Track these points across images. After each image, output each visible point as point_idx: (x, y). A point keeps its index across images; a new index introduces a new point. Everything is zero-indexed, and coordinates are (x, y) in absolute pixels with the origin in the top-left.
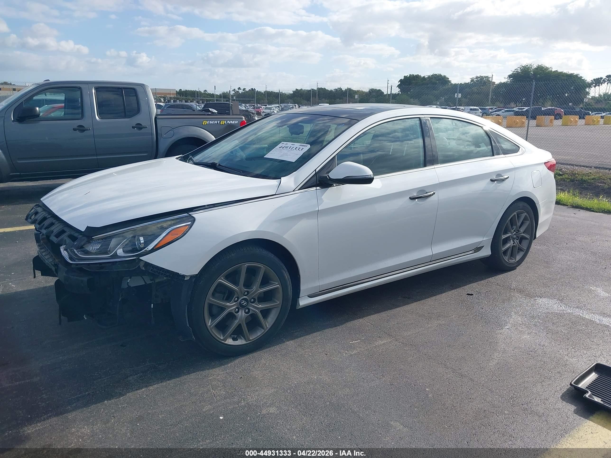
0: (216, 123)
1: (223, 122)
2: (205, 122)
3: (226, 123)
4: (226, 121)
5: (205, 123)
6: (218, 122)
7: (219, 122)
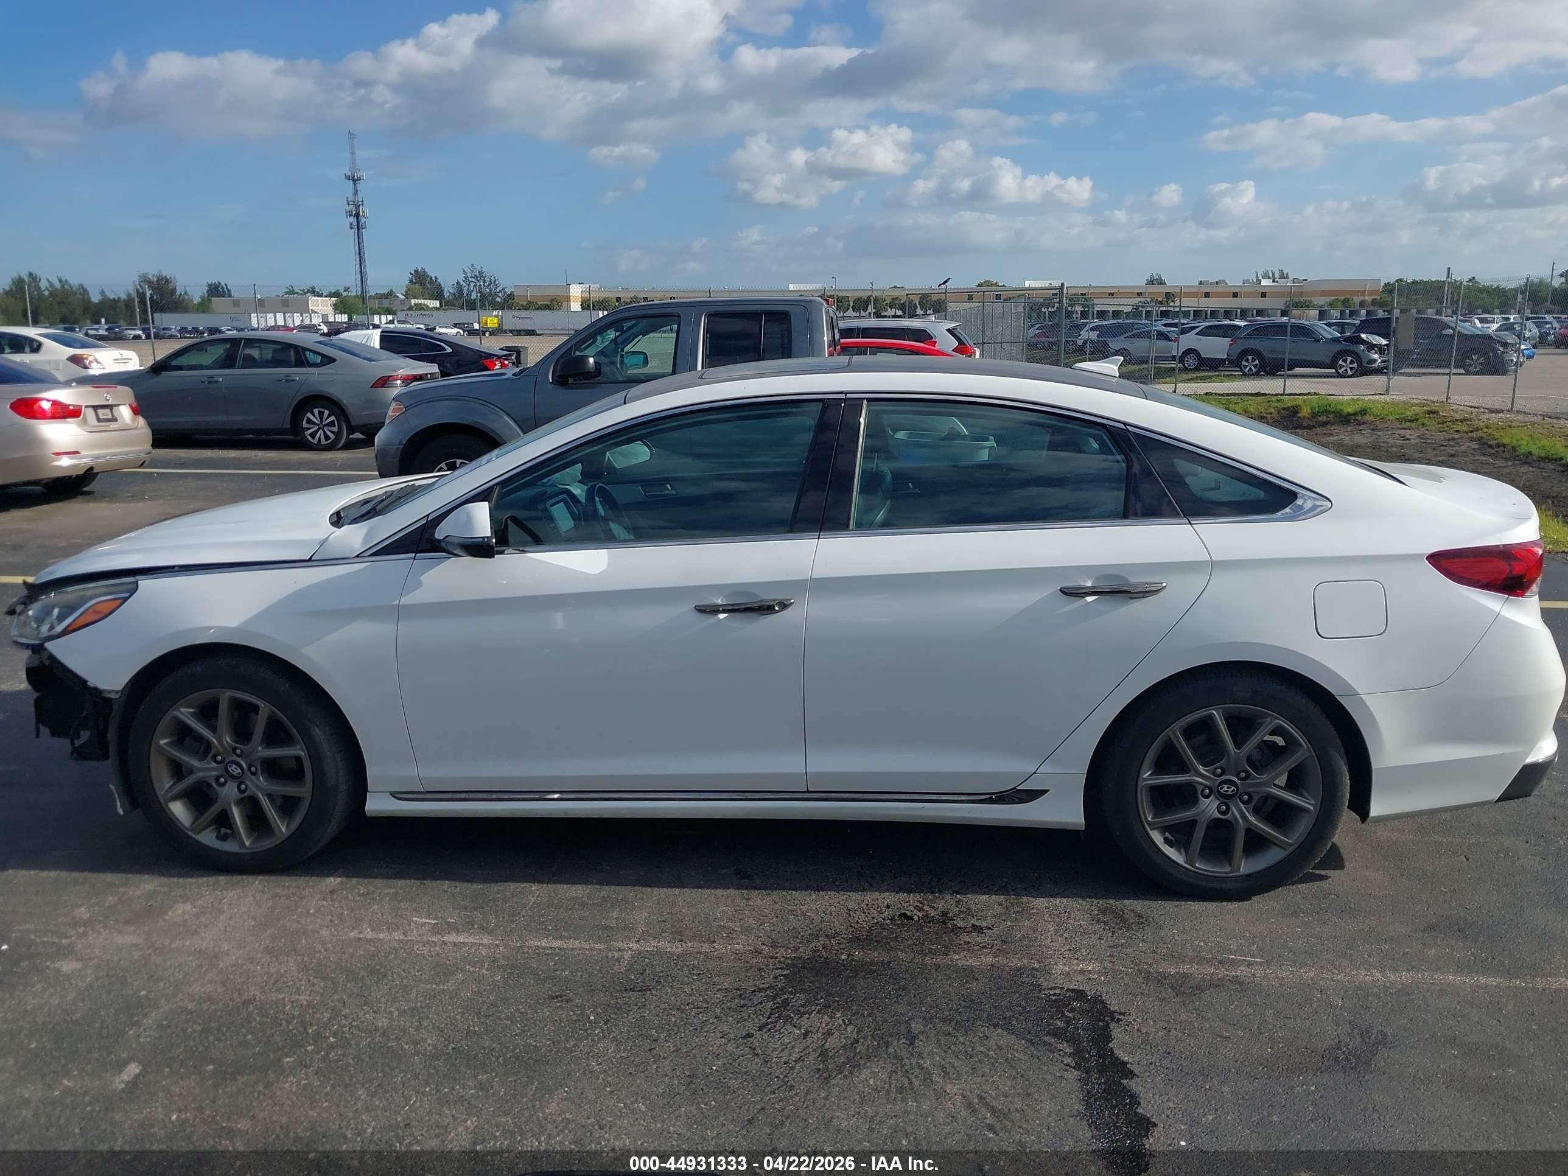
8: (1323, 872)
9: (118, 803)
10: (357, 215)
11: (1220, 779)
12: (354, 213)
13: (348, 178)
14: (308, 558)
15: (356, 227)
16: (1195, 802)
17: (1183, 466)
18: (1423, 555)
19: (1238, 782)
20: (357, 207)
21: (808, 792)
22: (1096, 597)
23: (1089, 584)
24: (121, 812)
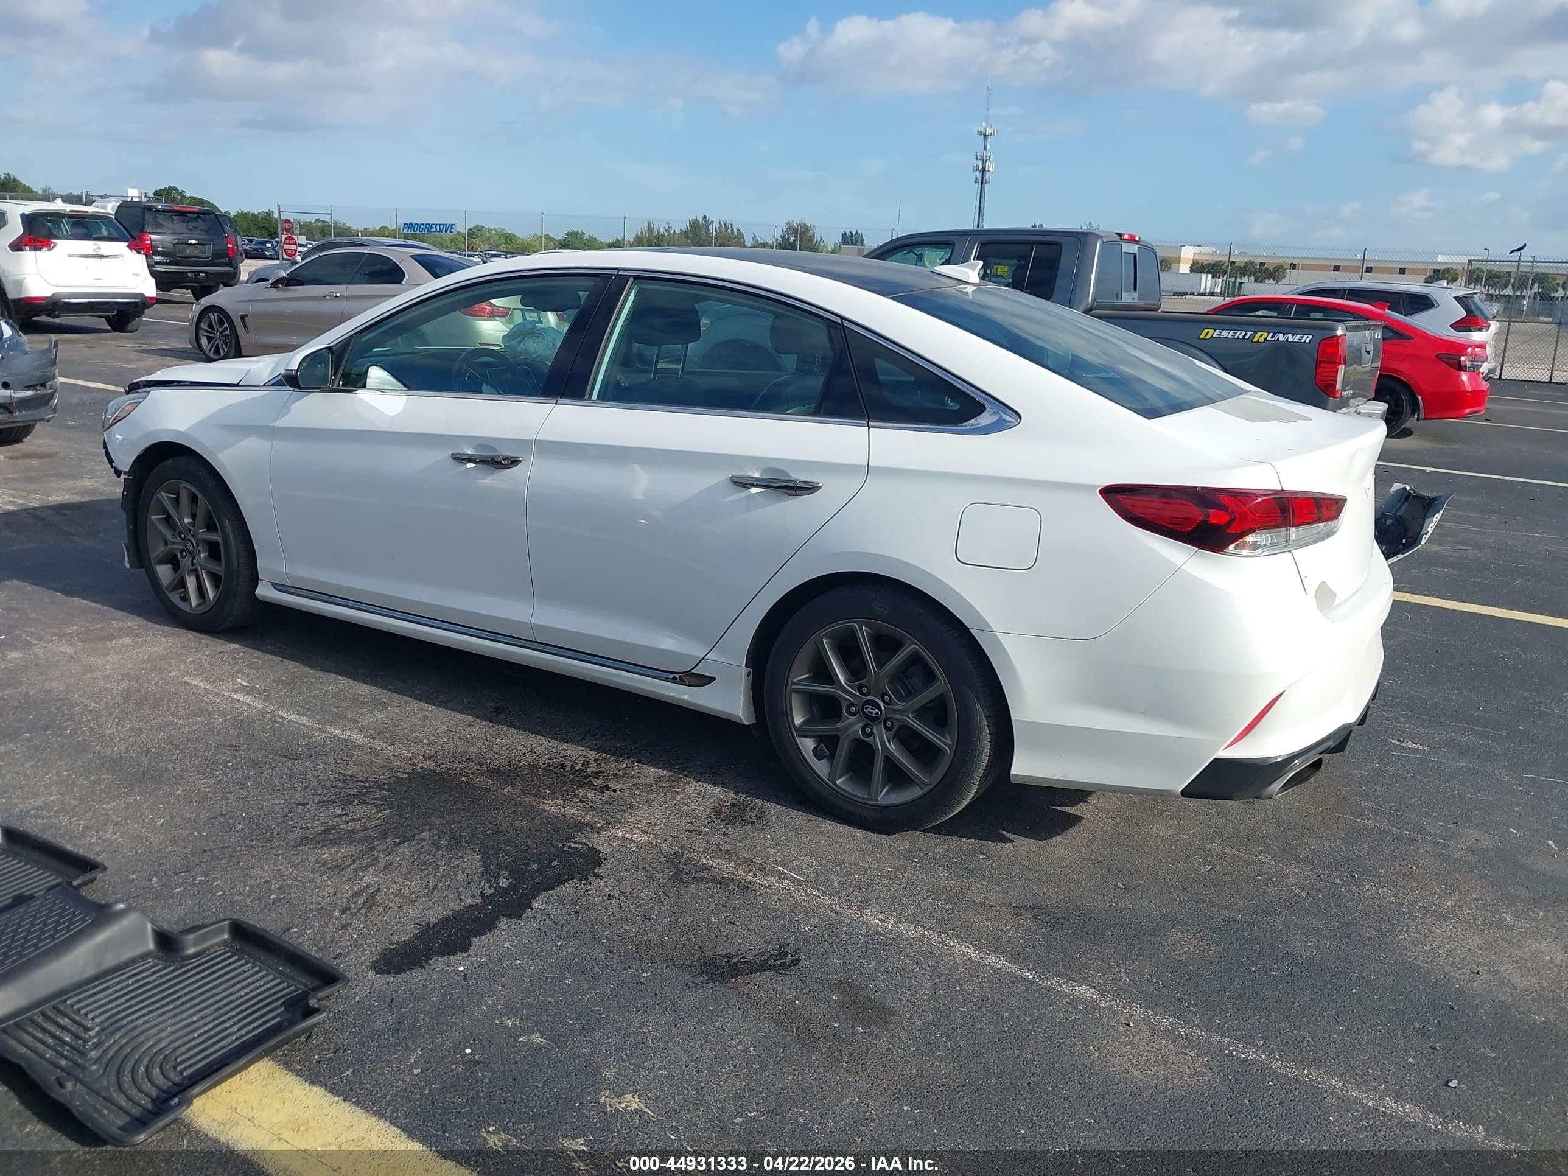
0: (1241, 337)
1: (1262, 335)
2: (1208, 332)
3: (1272, 337)
4: (1271, 334)
5: (1206, 336)
6: (1246, 334)
7: (1249, 333)
8: (1008, 835)
9: (127, 559)
10: (983, 170)
11: (866, 698)
12: (981, 167)
13: (980, 133)
14: (236, 383)
15: (980, 181)
16: (839, 716)
17: (880, 363)
18: (1095, 487)
19: (882, 705)
20: (984, 162)
21: (536, 642)
22: (762, 490)
23: (757, 475)
24: (128, 566)
